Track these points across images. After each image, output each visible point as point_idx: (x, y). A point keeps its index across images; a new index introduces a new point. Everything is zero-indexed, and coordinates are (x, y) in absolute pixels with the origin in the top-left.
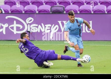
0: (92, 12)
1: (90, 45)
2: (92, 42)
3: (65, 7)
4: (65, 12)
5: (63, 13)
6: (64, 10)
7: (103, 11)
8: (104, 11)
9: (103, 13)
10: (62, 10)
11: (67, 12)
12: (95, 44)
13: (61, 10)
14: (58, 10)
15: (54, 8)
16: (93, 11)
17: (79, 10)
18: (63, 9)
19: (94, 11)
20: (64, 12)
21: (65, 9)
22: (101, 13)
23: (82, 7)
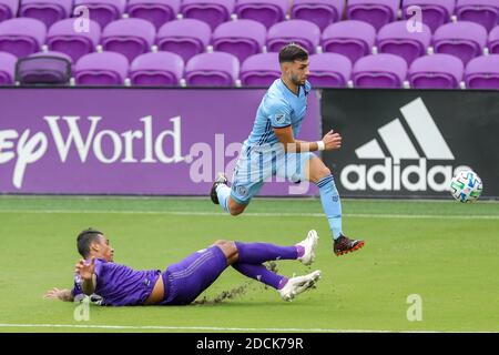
0: (183, 83)
1: (173, 213)
2: (181, 202)
3: (75, 62)
4: (73, 82)
5: (67, 85)
6: (71, 73)
7: (225, 76)
8: (230, 76)
9: (226, 85)
10: (62, 75)
11: (81, 79)
12: (192, 210)
13: (59, 72)
14: (45, 73)
15: (31, 66)
16: (184, 76)
17: (129, 74)
18: (64, 71)
19: (190, 76)
20: (68, 81)
21: (73, 67)
22: (219, 85)
23: (141, 63)
